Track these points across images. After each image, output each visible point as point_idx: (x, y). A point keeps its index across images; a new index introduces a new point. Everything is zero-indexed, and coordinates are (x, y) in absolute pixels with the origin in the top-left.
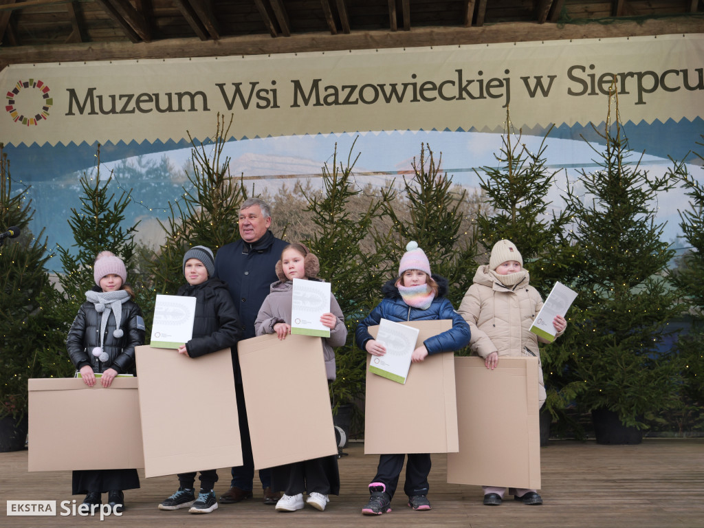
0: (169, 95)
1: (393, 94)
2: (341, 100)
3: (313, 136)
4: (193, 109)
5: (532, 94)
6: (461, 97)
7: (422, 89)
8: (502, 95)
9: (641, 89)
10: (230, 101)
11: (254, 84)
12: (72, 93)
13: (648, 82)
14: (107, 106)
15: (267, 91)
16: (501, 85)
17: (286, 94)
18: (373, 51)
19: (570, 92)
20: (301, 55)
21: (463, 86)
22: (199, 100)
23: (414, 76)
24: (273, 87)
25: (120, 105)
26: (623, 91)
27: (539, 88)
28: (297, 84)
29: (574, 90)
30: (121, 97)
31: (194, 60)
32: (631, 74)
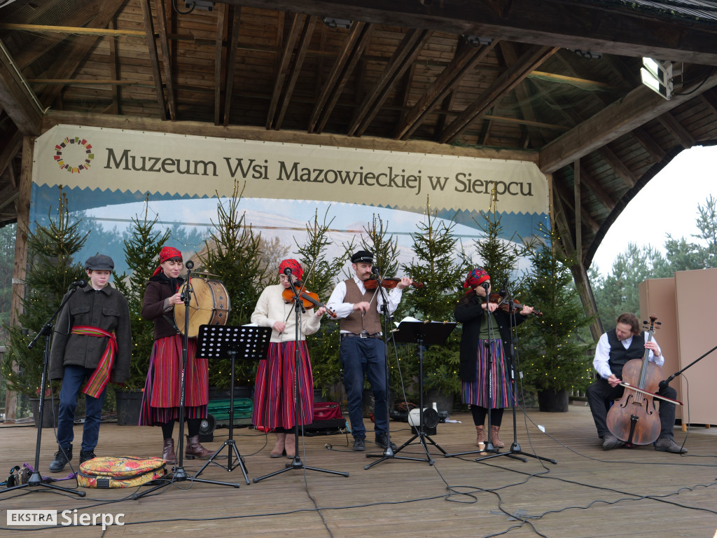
0: (188, 162)
1: (347, 178)
2: (312, 178)
3: (291, 201)
4: (205, 173)
5: (434, 188)
6: (390, 185)
7: (366, 177)
8: (415, 187)
9: (496, 192)
10: (233, 171)
11: (252, 161)
12: (111, 152)
13: (501, 188)
14: (139, 164)
15: (261, 167)
16: (416, 180)
17: (274, 171)
18: (334, 148)
19: (456, 189)
20: (286, 145)
21: (392, 178)
22: (210, 167)
23: (362, 168)
24: (266, 164)
25: (149, 165)
26: (486, 192)
27: (438, 184)
28: (283, 165)
29: (458, 188)
30: (150, 159)
31: (209, 138)
32: (492, 182)
